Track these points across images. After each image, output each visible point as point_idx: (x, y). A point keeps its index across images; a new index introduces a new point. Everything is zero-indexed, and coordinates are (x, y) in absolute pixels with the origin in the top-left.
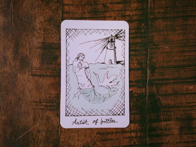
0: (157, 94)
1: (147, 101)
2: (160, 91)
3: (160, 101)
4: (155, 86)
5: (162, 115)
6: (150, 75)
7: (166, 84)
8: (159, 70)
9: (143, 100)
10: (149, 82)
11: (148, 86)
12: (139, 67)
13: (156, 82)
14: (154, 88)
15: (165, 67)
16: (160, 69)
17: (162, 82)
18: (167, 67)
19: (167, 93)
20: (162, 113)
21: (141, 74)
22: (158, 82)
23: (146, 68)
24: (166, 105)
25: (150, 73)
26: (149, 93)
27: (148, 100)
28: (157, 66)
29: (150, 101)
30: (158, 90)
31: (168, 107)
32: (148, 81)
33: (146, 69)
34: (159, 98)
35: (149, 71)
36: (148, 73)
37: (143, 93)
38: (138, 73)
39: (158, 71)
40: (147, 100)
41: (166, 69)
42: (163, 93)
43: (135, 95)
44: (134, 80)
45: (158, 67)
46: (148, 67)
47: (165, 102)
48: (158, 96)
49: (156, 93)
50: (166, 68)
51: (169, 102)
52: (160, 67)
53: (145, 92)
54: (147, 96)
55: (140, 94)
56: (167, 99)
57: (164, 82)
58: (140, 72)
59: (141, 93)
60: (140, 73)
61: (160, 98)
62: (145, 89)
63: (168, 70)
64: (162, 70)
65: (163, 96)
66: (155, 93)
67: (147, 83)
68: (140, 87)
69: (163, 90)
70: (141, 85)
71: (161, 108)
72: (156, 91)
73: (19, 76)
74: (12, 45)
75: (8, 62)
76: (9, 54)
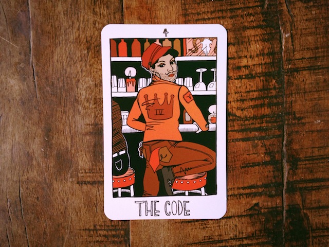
0: (302, 208)
1: (284, 220)
2: (308, 201)
3: (308, 219)
4: (298, 193)
5: (311, 243)
6: (288, 172)
7: (318, 188)
8: (306, 164)
9: (278, 219)
10: (288, 186)
11: (286, 192)
12: (267, 159)
13: (301, 186)
14: (297, 197)
15: (317, 157)
16: (307, 162)
17: (310, 185)
18: (319, 157)
19: (321, 205)
20: (311, 240)
21: (272, 173)
22: (304, 186)
23: (282, 160)
24: (318, 226)
25: (290, 169)
26: (289, 206)
27: (286, 218)
28: (301, 156)
29: (290, 220)
30: (303, 201)
31: (321, 229)
32: (285, 183)
33: (282, 163)
34: (306, 214)
35: (288, 166)
36: (285, 169)
37: (277, 207)
38: (266, 170)
39: (304, 166)
40: (284, 218)
41: (317, 162)
42: (314, 205)
43: (262, 211)
44: (261, 184)
45: (304, 159)
46: (285, 159)
47: (317, 220)
48: (305, 211)
49: (301, 205)
50: (317, 159)
51: (324, 221)
52: (307, 157)
53: (281, 205)
54: (285, 212)
55: (271, 208)
56: (320, 216)
57: (315, 184)
58: (270, 168)
59: (274, 206)
60: (271, 170)
61: (309, 215)
62: (281, 198)
63: (322, 163)
64: (310, 164)
65: (313, 210)
66: (299, 205)
67: (285, 188)
68: (271, 196)
69: (313, 199)
70: (274, 192)
71: (310, 232)
72: (301, 203)
73: (55, 185)
74: (40, 131)
75: (34, 163)
76: (36, 147)
